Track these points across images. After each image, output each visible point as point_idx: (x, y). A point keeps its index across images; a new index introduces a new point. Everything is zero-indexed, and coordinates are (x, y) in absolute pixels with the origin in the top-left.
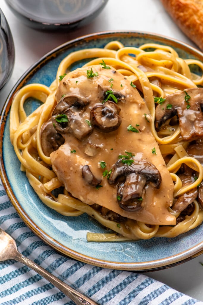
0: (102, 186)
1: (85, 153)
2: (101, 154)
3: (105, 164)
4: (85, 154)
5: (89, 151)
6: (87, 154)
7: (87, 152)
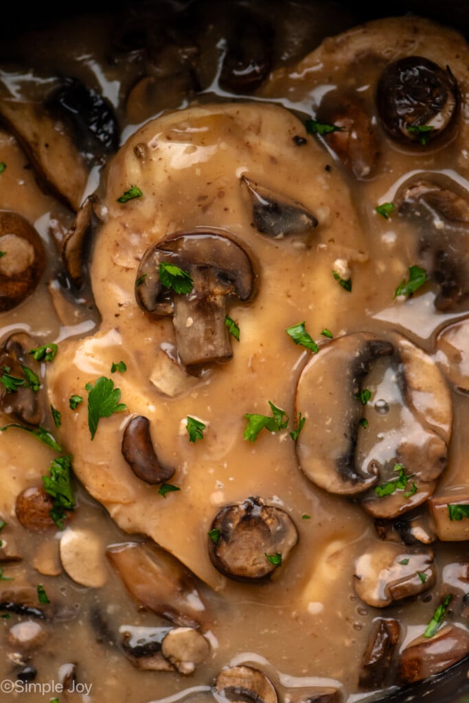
0: (178, 489)
1: (152, 380)
2: (196, 394)
3: (201, 427)
4: (151, 383)
5: (163, 376)
6: (156, 384)
7: (158, 380)
